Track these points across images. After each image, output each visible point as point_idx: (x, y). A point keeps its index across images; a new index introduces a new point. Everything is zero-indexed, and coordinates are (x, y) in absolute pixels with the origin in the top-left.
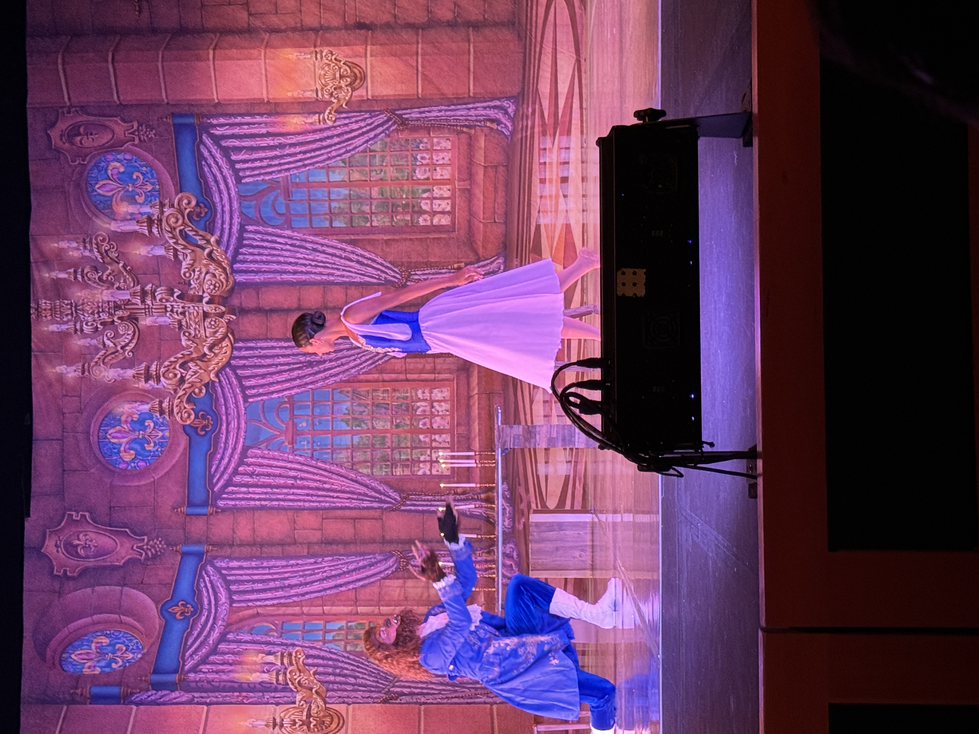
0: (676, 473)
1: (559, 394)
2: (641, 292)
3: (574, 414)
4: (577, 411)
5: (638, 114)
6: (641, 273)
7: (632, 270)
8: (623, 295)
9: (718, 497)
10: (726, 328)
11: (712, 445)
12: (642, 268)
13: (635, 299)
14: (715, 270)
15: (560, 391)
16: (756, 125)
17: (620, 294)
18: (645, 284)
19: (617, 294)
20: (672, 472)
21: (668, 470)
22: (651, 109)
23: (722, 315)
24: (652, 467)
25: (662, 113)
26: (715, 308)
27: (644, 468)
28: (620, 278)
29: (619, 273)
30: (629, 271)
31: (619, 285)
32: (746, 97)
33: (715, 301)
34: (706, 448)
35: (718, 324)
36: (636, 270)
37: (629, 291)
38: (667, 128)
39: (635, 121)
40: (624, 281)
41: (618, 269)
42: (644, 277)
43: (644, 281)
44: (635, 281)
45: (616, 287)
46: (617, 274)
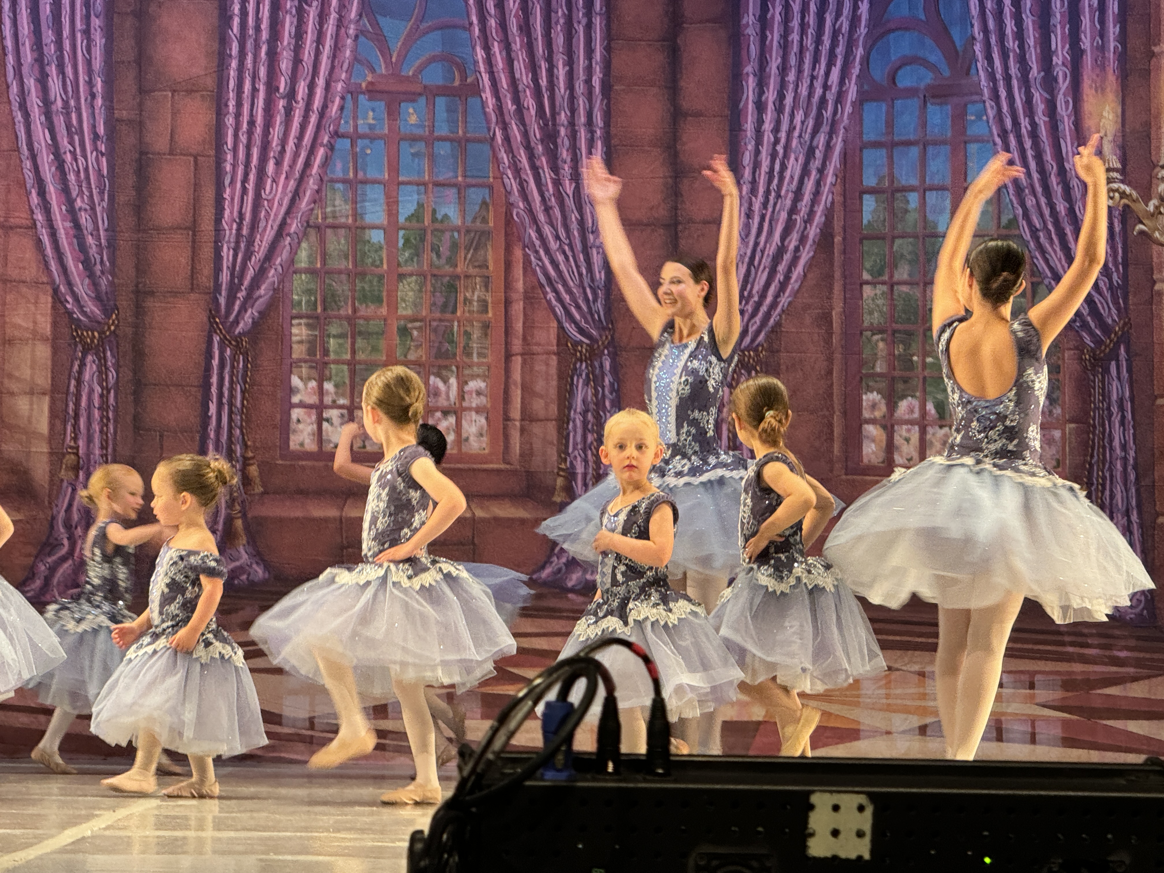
2: (819, 847)
6: (861, 849)
7: (867, 827)
8: (812, 807)
12: (872, 852)
13: (803, 834)
17: (815, 799)
18: (835, 858)
19: (813, 792)
28: (850, 801)
29: (862, 799)
30: (866, 822)
31: (836, 799)
36: (867, 839)
37: (820, 820)
40: (842, 809)
41: (872, 797)
42: (853, 856)
43: (843, 855)
44: (841, 836)
45: (831, 792)
46: (858, 793)
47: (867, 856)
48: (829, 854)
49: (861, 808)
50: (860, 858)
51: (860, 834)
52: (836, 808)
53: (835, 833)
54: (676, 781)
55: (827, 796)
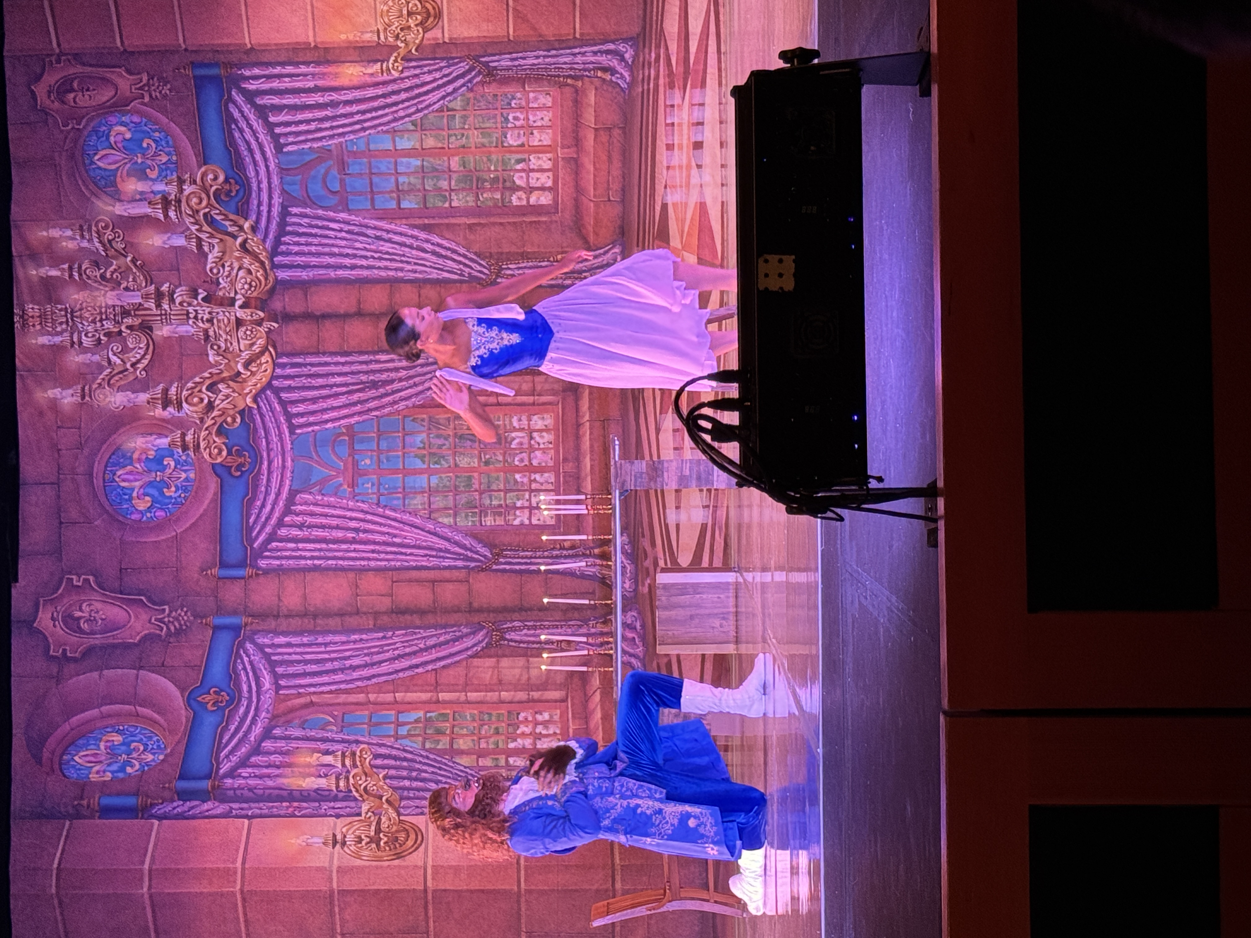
0: (834, 516)
1: (685, 417)
2: (789, 284)
3: (704, 441)
4: (707, 438)
5: (784, 55)
6: (789, 260)
7: (777, 257)
8: (766, 289)
9: (891, 547)
10: (900, 331)
11: (880, 479)
12: (790, 254)
13: (781, 294)
14: (886, 256)
15: (685, 412)
16: (935, 69)
17: (761, 288)
18: (795, 275)
19: (758, 288)
20: (829, 514)
21: (825, 513)
22: (801, 49)
23: (895, 314)
24: (804, 508)
25: (815, 54)
26: (887, 306)
27: (795, 510)
28: (762, 268)
29: (761, 261)
30: (774, 258)
31: (761, 276)
32: (923, 32)
33: (886, 297)
34: (873, 484)
35: (889, 326)
36: (784, 257)
37: (773, 284)
39: (781, 64)
40: (767, 272)
41: (759, 256)
42: (793, 265)
43: (793, 271)
44: (782, 271)
45: (757, 278)
46: (757, 263)
47: (793, 257)
48: (793, 279)
49: (766, 261)
50: (794, 261)
51: (781, 261)
52: (766, 275)
53: (781, 275)
54: (754, 367)
55: (760, 281)
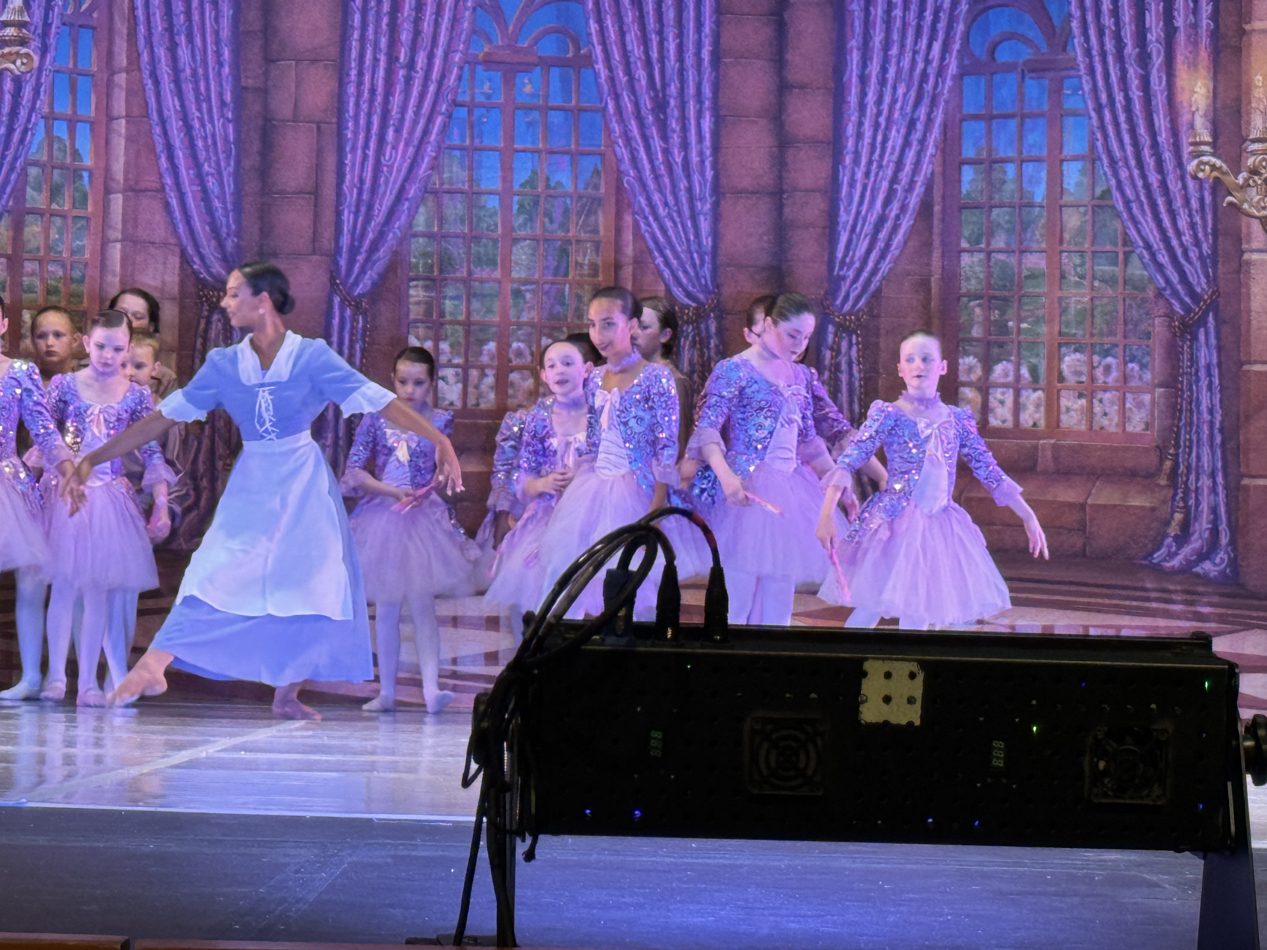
0: (471, 773)
1: (652, 524)
2: (871, 713)
3: (609, 555)
6: (912, 715)
7: (918, 693)
8: (864, 674)
11: (530, 856)
12: (922, 717)
13: (855, 700)
17: (868, 666)
18: (886, 723)
19: (866, 659)
20: (474, 766)
21: (476, 762)
24: (485, 724)
27: (482, 708)
28: (901, 668)
29: (914, 667)
30: (917, 688)
31: (888, 666)
36: (918, 706)
37: (872, 687)
38: (1229, 784)
39: (1246, 717)
40: (894, 676)
41: (923, 664)
42: (904, 722)
43: (894, 720)
44: (893, 703)
45: (883, 659)
46: (910, 660)
47: (917, 722)
48: (881, 720)
49: (912, 676)
50: (910, 724)
51: (911, 701)
52: (888, 675)
53: (887, 699)
54: (732, 648)
55: (878, 663)
